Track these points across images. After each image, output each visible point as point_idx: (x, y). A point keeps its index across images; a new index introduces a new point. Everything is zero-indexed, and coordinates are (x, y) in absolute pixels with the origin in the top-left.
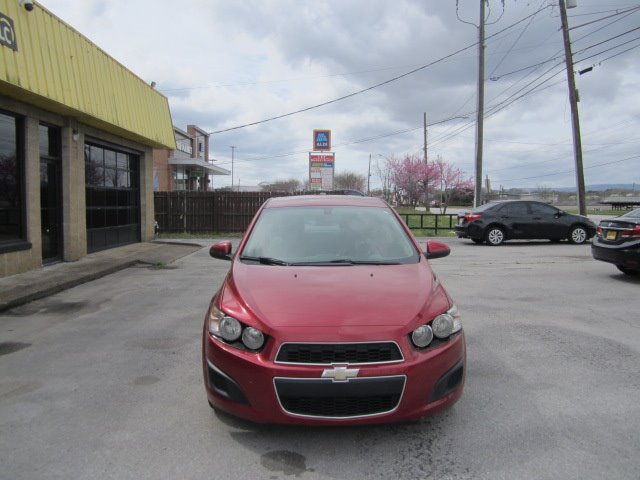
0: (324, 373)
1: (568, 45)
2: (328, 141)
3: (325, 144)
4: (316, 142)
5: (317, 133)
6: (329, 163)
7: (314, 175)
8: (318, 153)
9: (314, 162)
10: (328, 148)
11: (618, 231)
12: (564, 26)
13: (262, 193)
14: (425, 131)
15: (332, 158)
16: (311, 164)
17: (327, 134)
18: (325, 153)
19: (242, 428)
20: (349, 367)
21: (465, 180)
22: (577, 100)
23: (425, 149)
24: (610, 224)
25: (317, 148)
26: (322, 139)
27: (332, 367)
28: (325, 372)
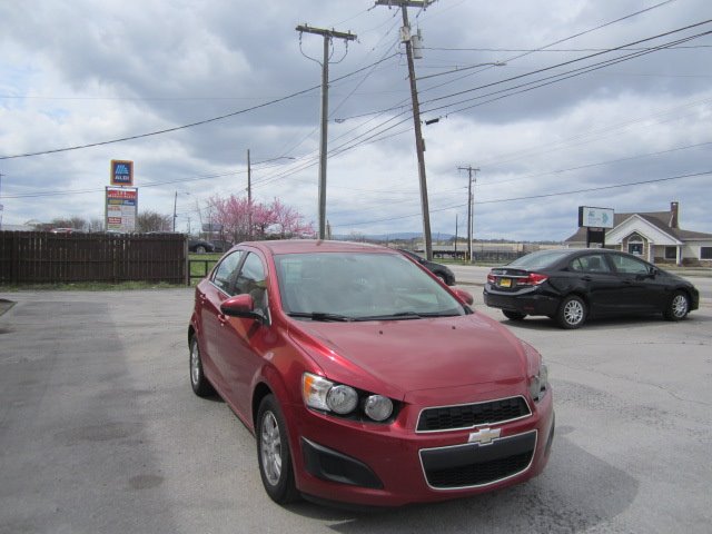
0: (471, 438)
1: (415, 94)
2: (130, 174)
3: (125, 178)
4: (114, 175)
5: (115, 164)
6: (131, 201)
7: (111, 214)
8: (117, 188)
9: (112, 198)
10: (129, 182)
11: (512, 279)
12: (412, 75)
13: (33, 233)
14: (249, 170)
15: (135, 194)
16: (108, 201)
17: (128, 165)
18: (127, 189)
19: (336, 519)
20: (492, 427)
21: (305, 224)
22: (424, 149)
23: (249, 189)
24: (505, 272)
25: (115, 181)
26: (122, 171)
27: (476, 430)
28: (472, 436)
